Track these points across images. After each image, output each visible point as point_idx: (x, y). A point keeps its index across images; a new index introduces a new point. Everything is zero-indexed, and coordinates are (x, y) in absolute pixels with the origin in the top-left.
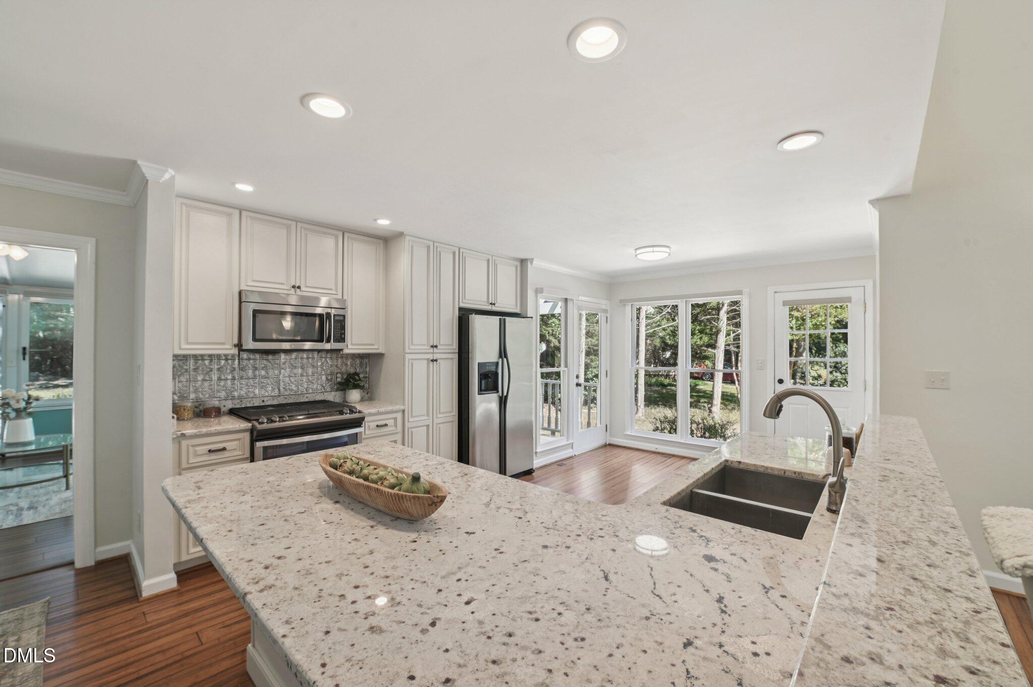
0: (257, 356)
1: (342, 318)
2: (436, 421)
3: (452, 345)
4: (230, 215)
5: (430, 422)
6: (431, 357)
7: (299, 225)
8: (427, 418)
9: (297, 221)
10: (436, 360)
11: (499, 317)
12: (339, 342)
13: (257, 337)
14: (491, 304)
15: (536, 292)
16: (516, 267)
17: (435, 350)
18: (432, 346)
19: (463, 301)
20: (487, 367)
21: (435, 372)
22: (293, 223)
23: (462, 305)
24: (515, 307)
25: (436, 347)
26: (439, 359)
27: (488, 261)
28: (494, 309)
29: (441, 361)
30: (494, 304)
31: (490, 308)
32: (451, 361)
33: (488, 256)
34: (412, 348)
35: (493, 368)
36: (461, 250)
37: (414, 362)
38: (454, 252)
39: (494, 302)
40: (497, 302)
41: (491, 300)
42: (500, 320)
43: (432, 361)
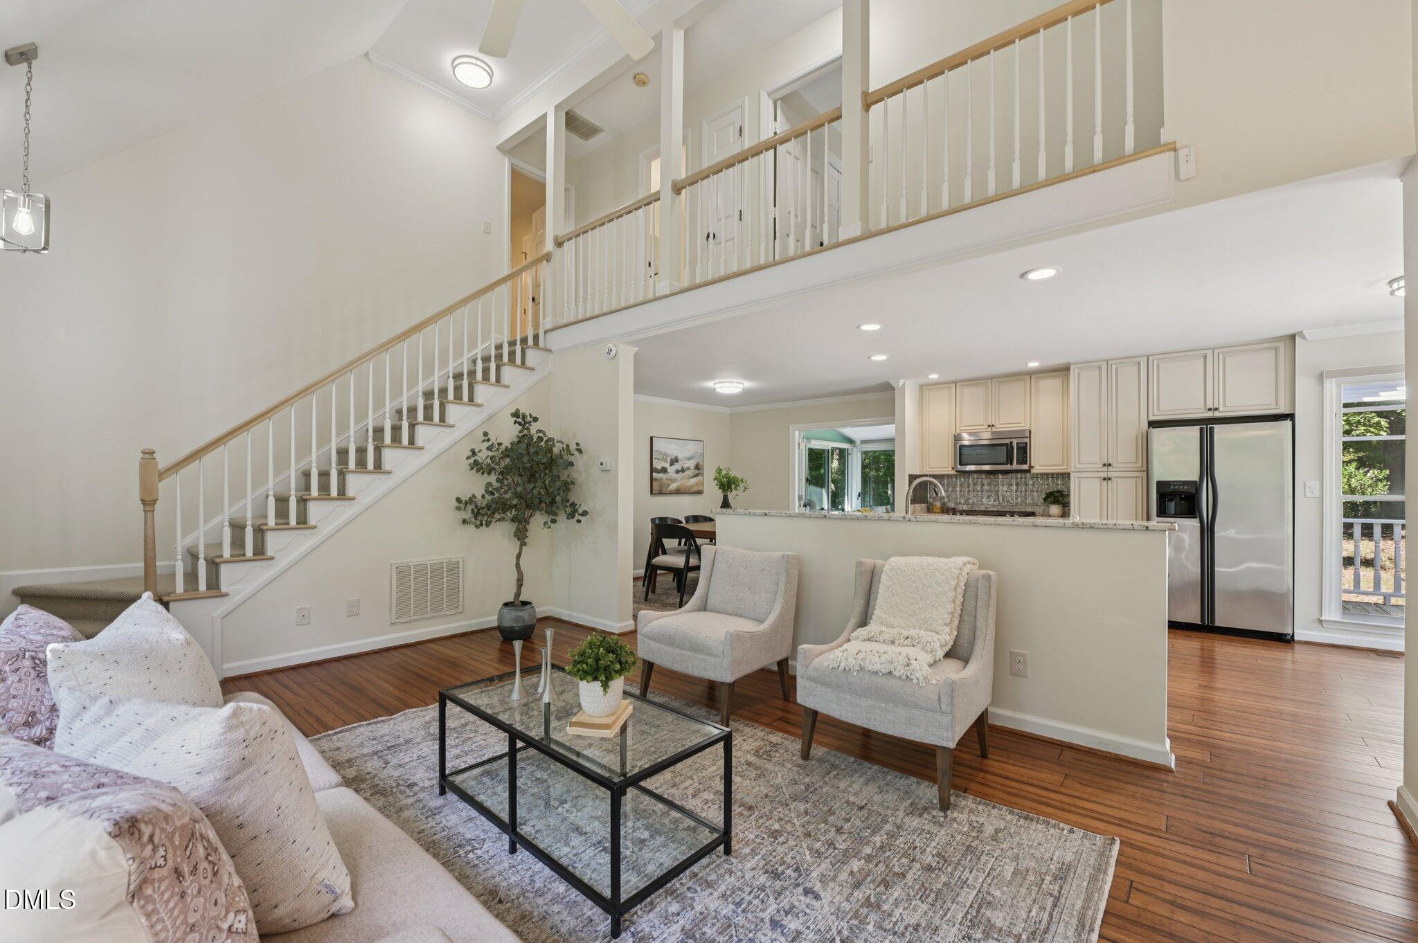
0: (983, 476)
1: (1023, 445)
3: (1136, 463)
4: (950, 388)
6: (1105, 475)
7: (994, 380)
9: (992, 378)
10: (1109, 479)
11: (1198, 427)
12: (1021, 464)
13: (963, 461)
14: (1210, 409)
15: (1321, 378)
16: (1276, 349)
17: (1110, 469)
18: (1105, 465)
19: (1155, 413)
20: (1172, 487)
21: (1110, 490)
22: (990, 381)
23: (1152, 418)
24: (1274, 406)
25: (1110, 465)
26: (1116, 477)
27: (1205, 357)
28: (1217, 414)
29: (1118, 480)
30: (1216, 409)
31: (1210, 415)
32: (1134, 479)
33: (1205, 351)
34: (1081, 466)
35: (1186, 487)
36: (1151, 358)
37: (1081, 480)
38: (1139, 364)
39: (1216, 406)
40: (1225, 406)
41: (1210, 405)
42: (1201, 430)
43: (1105, 479)
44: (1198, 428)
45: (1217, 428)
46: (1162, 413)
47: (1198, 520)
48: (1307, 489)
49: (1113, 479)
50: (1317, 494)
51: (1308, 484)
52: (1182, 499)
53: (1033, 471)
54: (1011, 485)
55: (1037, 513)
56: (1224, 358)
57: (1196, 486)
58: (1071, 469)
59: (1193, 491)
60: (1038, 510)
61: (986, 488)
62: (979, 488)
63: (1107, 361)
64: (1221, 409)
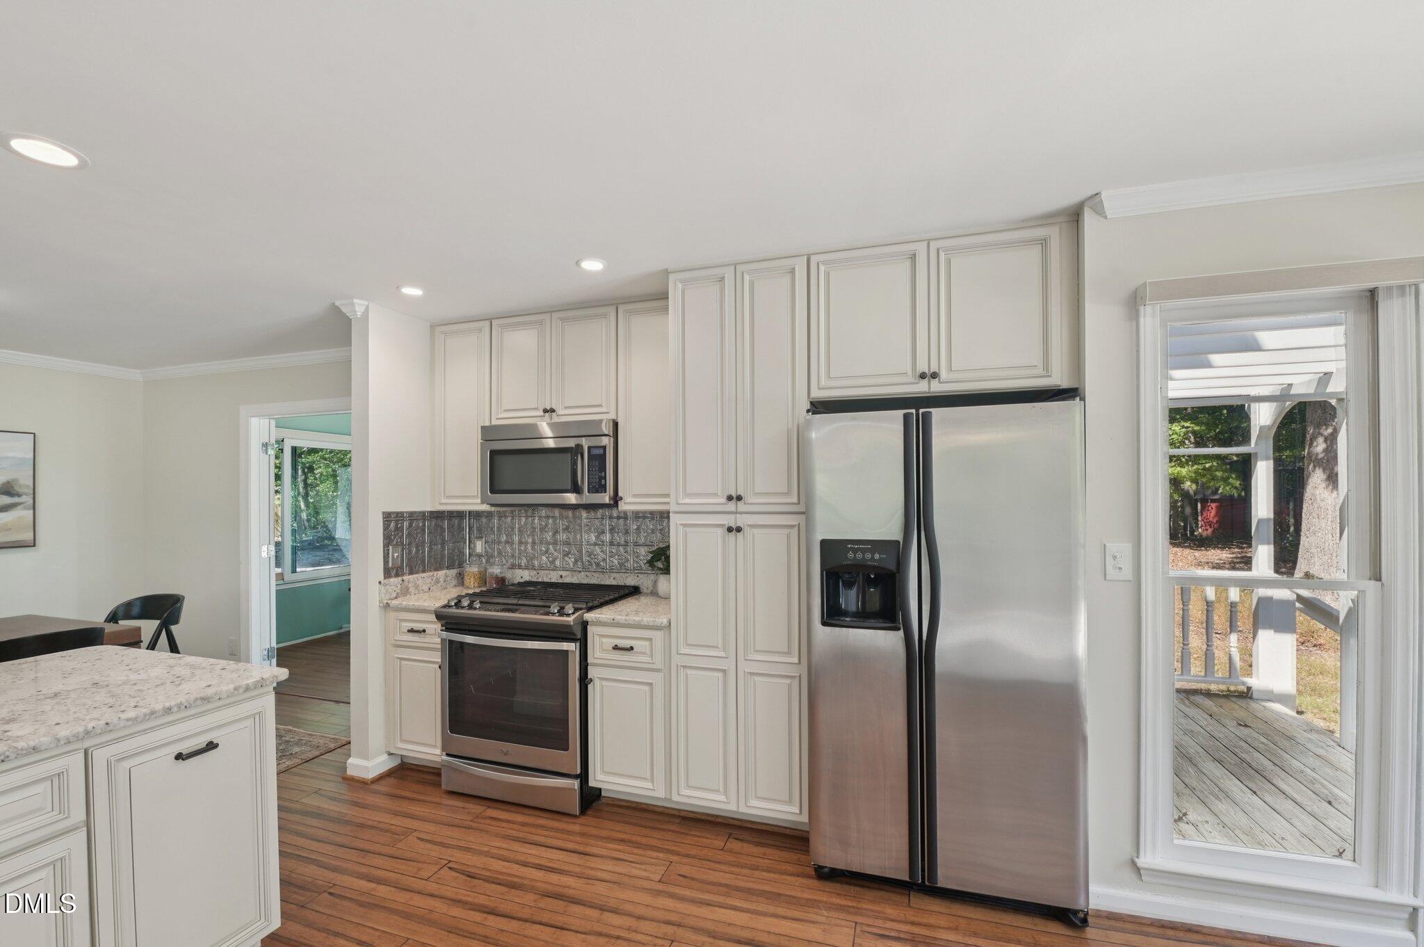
1: (601, 451)
2: (745, 667)
3: (788, 494)
4: (481, 329)
5: (729, 665)
6: (730, 521)
7: (555, 315)
8: (722, 654)
9: (550, 311)
10: (739, 530)
12: (597, 492)
13: (496, 487)
14: (923, 376)
15: (1134, 302)
16: (1044, 243)
17: (741, 506)
18: (730, 498)
19: (823, 383)
20: (851, 555)
21: (740, 555)
22: (547, 316)
23: (818, 394)
24: (1040, 371)
25: (739, 498)
26: (751, 526)
27: (913, 257)
28: (936, 388)
29: (756, 531)
30: (934, 375)
31: (922, 388)
32: (786, 531)
33: (911, 247)
34: (687, 501)
35: (877, 556)
36: (814, 259)
37: (689, 530)
38: (792, 271)
39: (934, 368)
40: (950, 369)
41: (922, 367)
42: (907, 418)
43: (730, 530)
44: (900, 414)
45: (937, 414)
46: (833, 383)
47: (901, 633)
48: (1109, 559)
49: (747, 530)
50: (1127, 573)
51: (1112, 547)
52: (869, 582)
53: (623, 506)
54: (603, 532)
55: (644, 589)
56: (949, 262)
57: (896, 551)
58: (673, 508)
59: (892, 566)
60: (644, 581)
61: (562, 536)
62: (549, 536)
63: (735, 265)
64: (944, 375)
